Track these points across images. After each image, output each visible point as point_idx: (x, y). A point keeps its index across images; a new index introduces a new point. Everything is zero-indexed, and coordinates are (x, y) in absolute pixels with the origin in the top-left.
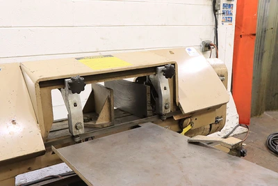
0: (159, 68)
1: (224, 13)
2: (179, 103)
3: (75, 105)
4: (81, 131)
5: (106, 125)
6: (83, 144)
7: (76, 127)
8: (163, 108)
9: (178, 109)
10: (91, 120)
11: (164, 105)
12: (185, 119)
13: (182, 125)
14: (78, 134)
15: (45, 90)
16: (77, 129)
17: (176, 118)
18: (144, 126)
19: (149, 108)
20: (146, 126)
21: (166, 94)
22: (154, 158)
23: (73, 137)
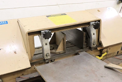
0: (91, 23)
2: (101, 41)
3: (46, 44)
4: (49, 57)
5: (61, 53)
7: (46, 55)
8: (92, 44)
9: (100, 44)
10: (53, 49)
11: (92, 43)
12: (103, 49)
13: (102, 52)
14: (47, 58)
15: (31, 36)
16: (47, 56)
17: (99, 49)
19: (85, 44)
21: (94, 37)
22: (86, 76)
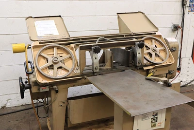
0: (136, 43)
1: (190, 6)
3: (96, 59)
4: (98, 71)
5: (109, 69)
6: (98, 76)
7: (95, 68)
8: (138, 63)
10: (102, 66)
11: (138, 61)
12: (150, 70)
14: (96, 71)
17: (145, 69)
18: (127, 71)
19: (130, 62)
20: (128, 71)
21: (139, 56)
23: (94, 73)
